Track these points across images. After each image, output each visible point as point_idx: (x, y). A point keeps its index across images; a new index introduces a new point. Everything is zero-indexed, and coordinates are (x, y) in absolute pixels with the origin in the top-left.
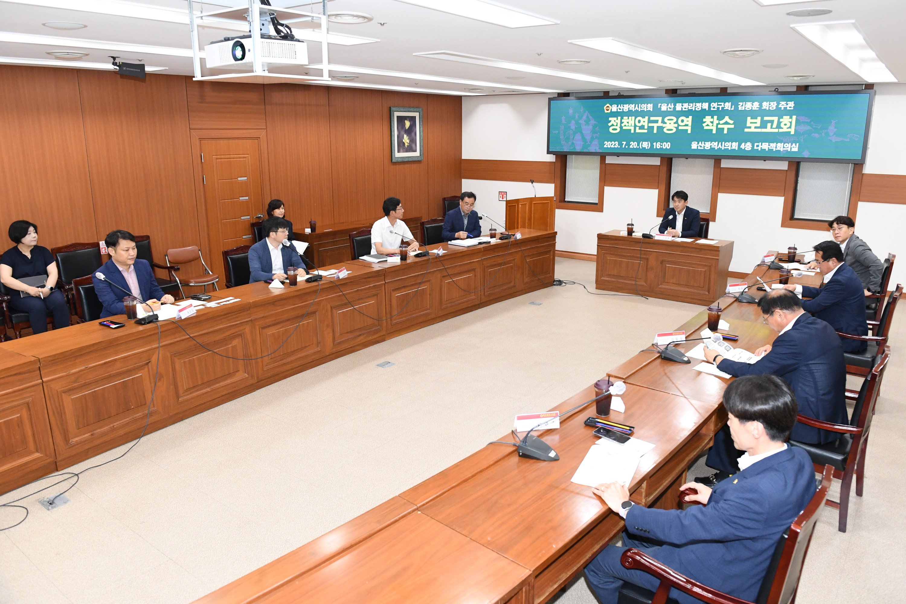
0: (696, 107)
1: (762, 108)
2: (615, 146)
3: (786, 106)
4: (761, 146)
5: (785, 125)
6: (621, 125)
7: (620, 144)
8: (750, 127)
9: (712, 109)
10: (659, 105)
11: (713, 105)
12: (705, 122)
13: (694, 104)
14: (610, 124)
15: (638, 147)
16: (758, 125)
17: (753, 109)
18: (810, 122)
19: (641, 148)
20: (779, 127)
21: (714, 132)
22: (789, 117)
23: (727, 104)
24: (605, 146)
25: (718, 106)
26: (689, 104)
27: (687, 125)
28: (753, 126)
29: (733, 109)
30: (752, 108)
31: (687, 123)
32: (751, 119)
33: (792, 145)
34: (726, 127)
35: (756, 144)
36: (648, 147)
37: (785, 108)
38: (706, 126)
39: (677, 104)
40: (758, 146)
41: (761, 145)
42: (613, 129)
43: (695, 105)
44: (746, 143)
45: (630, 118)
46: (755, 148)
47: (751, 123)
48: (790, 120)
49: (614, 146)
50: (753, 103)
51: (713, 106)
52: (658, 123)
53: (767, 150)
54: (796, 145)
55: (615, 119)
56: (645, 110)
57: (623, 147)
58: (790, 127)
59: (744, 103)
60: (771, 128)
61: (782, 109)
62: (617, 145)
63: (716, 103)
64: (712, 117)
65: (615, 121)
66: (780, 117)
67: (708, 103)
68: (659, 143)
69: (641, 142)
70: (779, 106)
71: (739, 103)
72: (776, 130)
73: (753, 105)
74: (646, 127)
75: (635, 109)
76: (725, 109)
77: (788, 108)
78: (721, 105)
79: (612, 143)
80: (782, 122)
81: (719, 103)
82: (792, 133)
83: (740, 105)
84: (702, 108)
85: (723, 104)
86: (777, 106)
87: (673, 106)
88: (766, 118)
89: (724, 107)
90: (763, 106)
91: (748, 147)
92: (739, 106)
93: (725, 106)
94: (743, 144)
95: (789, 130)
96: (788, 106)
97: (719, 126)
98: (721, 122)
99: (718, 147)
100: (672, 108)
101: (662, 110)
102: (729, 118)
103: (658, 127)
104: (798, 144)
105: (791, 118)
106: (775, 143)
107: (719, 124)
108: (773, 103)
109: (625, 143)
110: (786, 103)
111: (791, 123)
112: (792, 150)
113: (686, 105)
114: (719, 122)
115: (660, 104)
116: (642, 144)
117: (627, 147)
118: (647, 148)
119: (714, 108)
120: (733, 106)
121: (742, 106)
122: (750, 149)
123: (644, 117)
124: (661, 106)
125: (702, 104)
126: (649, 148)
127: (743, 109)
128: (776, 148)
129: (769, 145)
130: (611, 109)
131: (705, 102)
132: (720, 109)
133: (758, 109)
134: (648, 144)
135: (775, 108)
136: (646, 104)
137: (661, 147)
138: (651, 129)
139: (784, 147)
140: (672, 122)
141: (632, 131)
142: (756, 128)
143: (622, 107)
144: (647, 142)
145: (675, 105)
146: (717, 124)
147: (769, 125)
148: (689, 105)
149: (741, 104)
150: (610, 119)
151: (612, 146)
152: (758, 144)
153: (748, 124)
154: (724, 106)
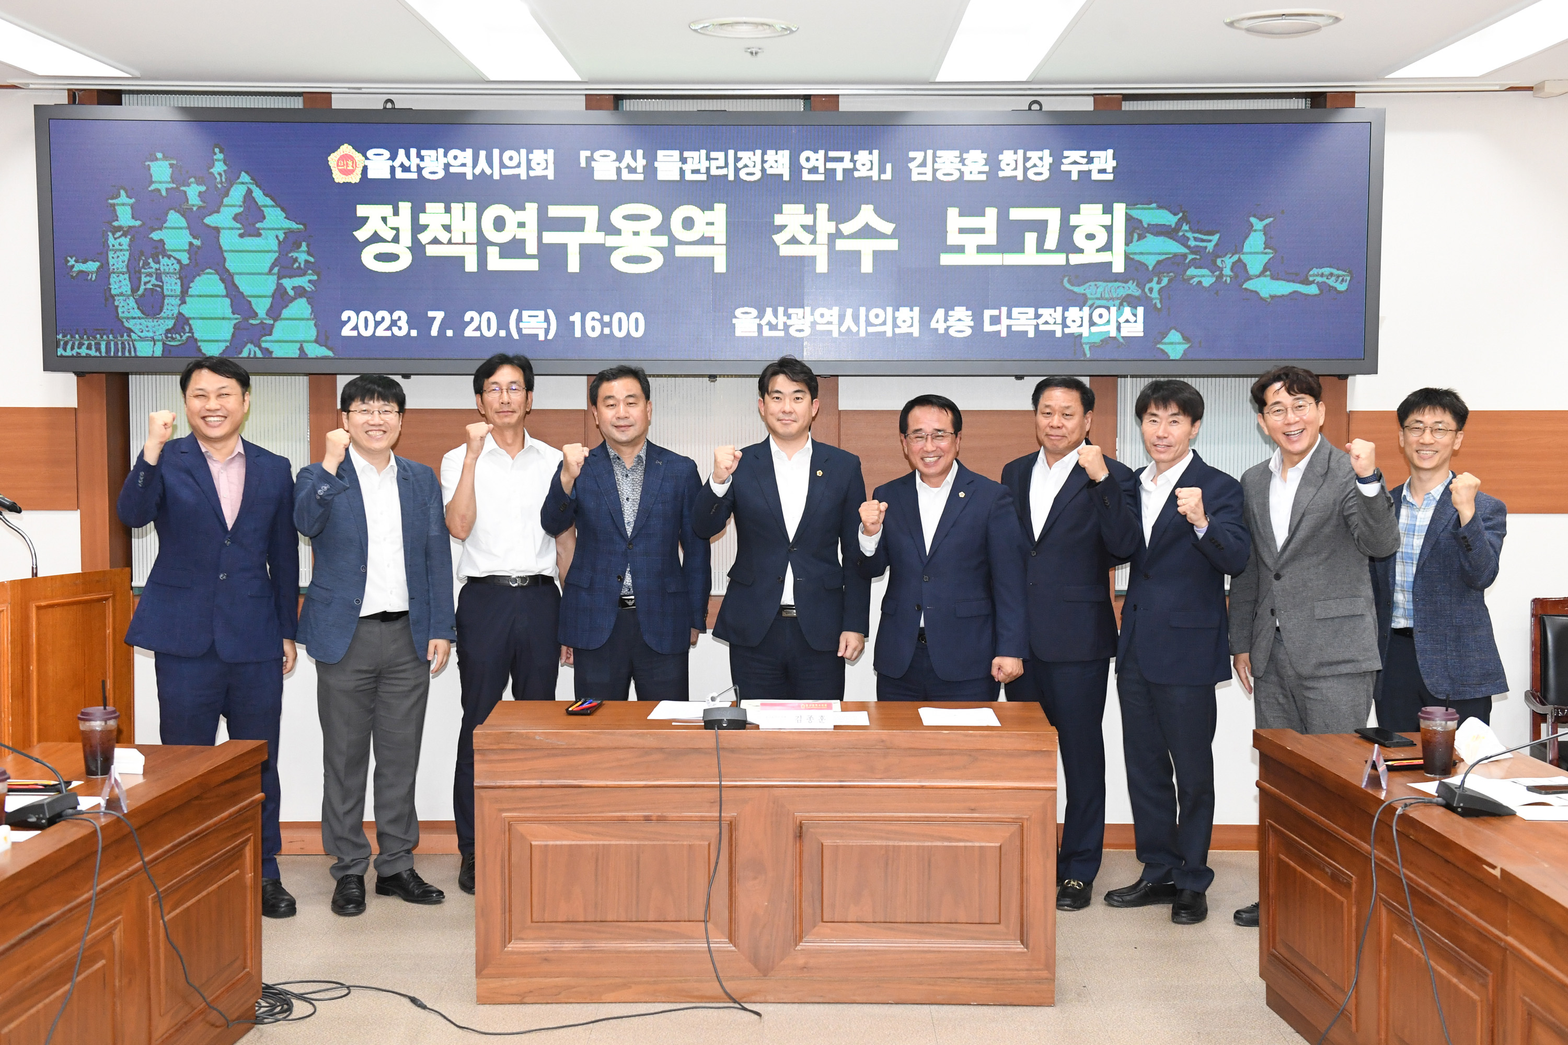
0: (740, 165)
1: (1001, 174)
2: (395, 330)
3: (1085, 168)
4: (1010, 322)
5: (1090, 237)
6: (415, 239)
7: (419, 321)
8: (960, 249)
9: (806, 176)
10: (584, 154)
11: (808, 159)
12: (784, 227)
13: (731, 153)
14: (362, 235)
15: (503, 333)
16: (990, 238)
17: (967, 177)
18: (1179, 225)
19: (516, 336)
20: (1067, 244)
21: (822, 266)
22: (1099, 207)
23: (863, 156)
24: (346, 332)
25: (830, 165)
26: (713, 155)
27: (707, 241)
28: (971, 240)
29: (887, 176)
30: (962, 173)
31: (709, 232)
32: (961, 214)
33: (1119, 315)
34: (867, 247)
35: (988, 313)
36: (547, 331)
37: (1085, 175)
38: (788, 243)
39: (660, 153)
40: (995, 320)
41: (1009, 316)
42: (380, 257)
43: (737, 159)
44: (949, 308)
45: (456, 207)
46: (988, 328)
47: (962, 231)
48: (1107, 219)
49: (389, 328)
50: (965, 156)
51: (809, 165)
52: (582, 230)
53: (1031, 334)
54: (1135, 315)
55: (387, 210)
56: (522, 173)
57: (434, 332)
58: (1108, 247)
59: (930, 153)
60: (1040, 249)
61: (1074, 177)
62: (403, 323)
63: (822, 152)
64: (811, 210)
65: (384, 219)
66: (1069, 208)
67: (787, 153)
68: (597, 315)
69: (515, 312)
70: (1063, 168)
71: (912, 154)
72: (1059, 259)
73: (962, 161)
74: (531, 248)
75: (477, 171)
76: (856, 174)
77: (1095, 176)
78: (841, 160)
79: (378, 318)
80: (1077, 226)
81: (832, 154)
82: (1119, 267)
83: (914, 159)
84: (763, 170)
85: (847, 155)
86: (1055, 167)
87: (641, 162)
88: (1017, 214)
89: (855, 169)
90: (1003, 165)
91: (960, 325)
92: (912, 165)
93: (858, 166)
94: (940, 313)
95: (1104, 257)
96: (1094, 167)
97: (841, 245)
98: (848, 228)
99: (843, 329)
100: (640, 169)
101: (598, 176)
102: (875, 211)
103: (583, 247)
104: (1140, 310)
105: (1108, 210)
106: (1059, 309)
107: (839, 234)
108: (1039, 154)
109: (439, 316)
110: (1088, 157)
111: (1109, 229)
112: (1125, 333)
113: (697, 160)
114: (837, 229)
115: (588, 153)
116: (519, 319)
117: (450, 333)
118: (542, 338)
119: (814, 170)
120: (889, 167)
121: (923, 164)
122: (968, 332)
123: (518, 206)
124: (590, 159)
125: (764, 154)
126: (550, 337)
127: (929, 178)
128: (1064, 325)
129: (1038, 316)
130: (365, 169)
131: (777, 149)
132: (839, 177)
133: (983, 177)
134: (547, 319)
135: (1046, 175)
136: (523, 152)
137: (607, 331)
138: (553, 255)
139: (1092, 323)
140: (645, 227)
141: (471, 266)
142: (982, 249)
144: (541, 314)
145: (651, 158)
146: (832, 238)
147: (1031, 238)
148: (708, 158)
149: (919, 155)
150: (362, 210)
151: (381, 332)
152: (995, 312)
153: (953, 238)
154: (851, 166)
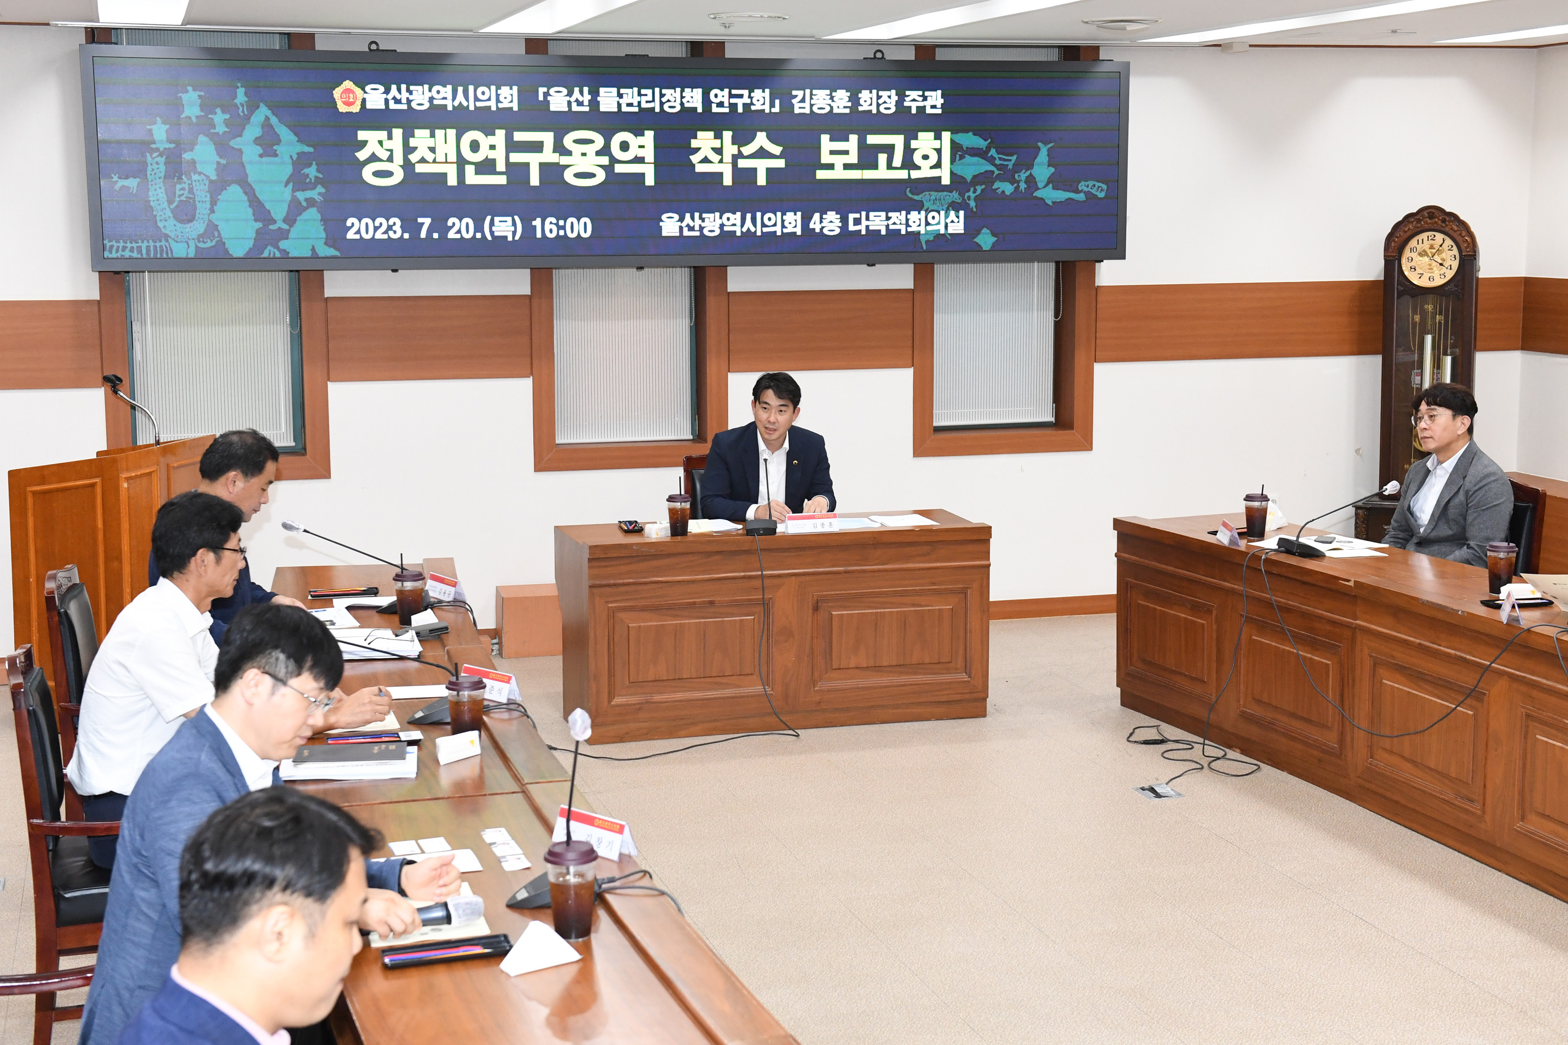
0: (664, 100)
1: (860, 109)
2: (391, 233)
3: (921, 104)
4: (868, 223)
5: (926, 157)
6: (406, 159)
7: (411, 225)
8: (831, 167)
9: (715, 109)
10: (542, 90)
11: (716, 96)
12: (698, 149)
13: (657, 90)
14: (362, 155)
15: (479, 235)
16: (853, 158)
17: (836, 111)
18: (988, 148)
19: (489, 238)
20: (909, 163)
21: (728, 181)
22: (932, 134)
23: (758, 93)
24: (351, 235)
25: (733, 101)
26: (643, 91)
27: (639, 160)
28: (839, 161)
29: (776, 110)
30: (832, 108)
31: (640, 153)
32: (831, 140)
33: (947, 217)
34: (762, 166)
35: (852, 217)
36: (514, 233)
37: (921, 109)
38: (700, 162)
39: (602, 90)
40: (857, 222)
41: (867, 219)
42: (377, 174)
43: (662, 95)
44: (823, 213)
45: (439, 133)
46: (852, 228)
47: (832, 152)
48: (937, 144)
49: (386, 232)
50: (834, 94)
51: (717, 100)
52: (541, 151)
53: (883, 232)
54: (958, 217)
55: (383, 135)
56: (493, 105)
57: (423, 235)
58: (938, 165)
59: (808, 91)
60: (890, 166)
61: (914, 111)
62: (397, 228)
63: (727, 90)
64: (718, 136)
65: (381, 143)
66: (911, 135)
67: (700, 90)
68: (554, 220)
69: (489, 218)
70: (906, 104)
71: (794, 93)
72: (903, 174)
73: (832, 98)
74: (501, 166)
75: (456, 103)
76: (753, 108)
77: (929, 111)
78: (741, 96)
79: (377, 224)
80: (916, 149)
81: (734, 92)
82: (946, 181)
83: (796, 96)
84: (682, 104)
85: (745, 92)
86: (899, 103)
87: (587, 98)
88: (872, 139)
89: (752, 104)
90: (862, 102)
91: (831, 226)
92: (794, 101)
93: (754, 101)
94: (817, 216)
95: (935, 173)
96: (928, 104)
97: (742, 163)
98: (747, 150)
99: (744, 229)
100: (586, 103)
101: (553, 108)
102: (768, 137)
103: (542, 166)
104: (962, 213)
105: (938, 137)
106: (904, 213)
107: (740, 155)
108: (888, 93)
109: (427, 221)
110: (923, 96)
111: (939, 151)
112: (950, 231)
113: (631, 95)
114: (739, 151)
115: (545, 89)
116: (492, 223)
117: (436, 236)
118: (510, 239)
119: (721, 104)
120: (777, 102)
121: (803, 100)
122: (838, 231)
123: (489, 132)
124: (546, 94)
125: (682, 91)
126: (517, 238)
127: (807, 111)
128: (907, 225)
129: (888, 218)
130: (364, 100)
131: (693, 87)
132: (740, 110)
133: (847, 111)
134: (514, 224)
135: (893, 110)
136: (493, 88)
137: (562, 233)
138: (518, 172)
139: (927, 224)
140: (591, 149)
141: (452, 181)
142: (847, 167)
143: (404, 95)
144: (509, 219)
145: (595, 93)
146: (735, 158)
147: (882, 158)
148: (640, 94)
149: (800, 94)
150: (362, 135)
151: (379, 235)
152: (857, 216)
153: (825, 158)
154: (749, 101)
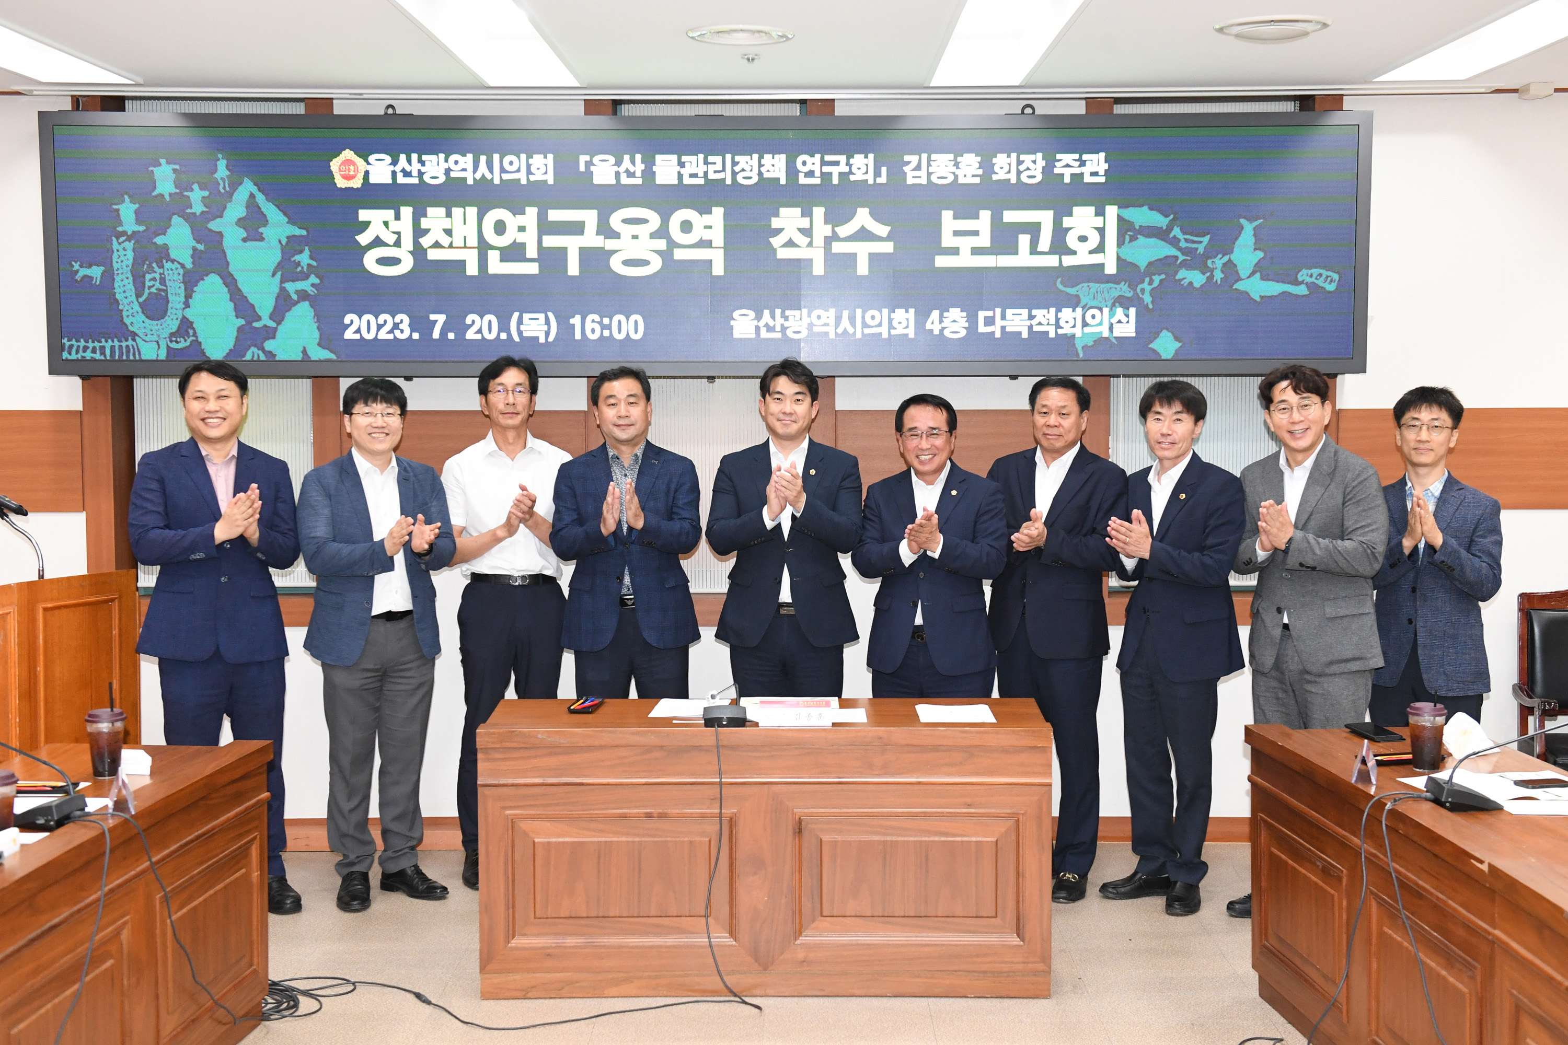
0: (737, 169)
1: (995, 177)
2: (397, 333)
3: (1077, 170)
4: (1004, 323)
5: (1083, 239)
6: (416, 243)
7: (421, 324)
8: (955, 251)
9: (802, 180)
10: (584, 159)
11: (804, 163)
12: (780, 230)
13: (728, 157)
14: (364, 239)
15: (504, 336)
16: (984, 240)
17: (961, 180)
19: (517, 339)
20: (1059, 246)
21: (818, 269)
22: (1091, 209)
23: (858, 160)
24: (349, 335)
25: (826, 169)
26: (711, 159)
27: (705, 244)
28: (965, 242)
29: (882, 180)
30: (956, 177)
31: (706, 235)
32: (955, 217)
33: (1112, 315)
34: (863, 250)
35: (982, 315)
36: (547, 334)
37: (1077, 177)
38: (784, 246)
39: (659, 158)
40: (990, 321)
41: (1003, 317)
42: (382, 261)
43: (734, 164)
44: (944, 310)
45: (457, 212)
46: (982, 329)
47: (957, 233)
48: (1098, 221)
49: (391, 332)
50: (959, 159)
51: (806, 169)
52: (582, 233)
53: (1025, 335)
54: (1127, 316)
55: (389, 214)
56: (522, 177)
57: (436, 335)
58: (1100, 249)
59: (924, 156)
60: (1034, 251)
61: (1067, 179)
62: (405, 326)
63: (818, 156)
64: (807, 213)
65: (386, 224)
66: (1063, 211)
67: (783, 157)
68: (597, 318)
69: (516, 315)
70: (1056, 171)
71: (907, 158)
72: (1052, 261)
73: (957, 165)
74: (532, 251)
75: (478, 176)
76: (852, 178)
77: (1088, 178)
78: (837, 163)
79: (381, 321)
80: (1070, 229)
81: (828, 158)
82: (1111, 268)
83: (909, 163)
84: (760, 174)
85: (842, 159)
86: (1048, 170)
87: (639, 167)
88: (1010, 216)
89: (851, 173)
90: (996, 169)
91: (955, 327)
93: (854, 169)
94: (935, 314)
95: (1096, 259)
96: (1086, 171)
97: (837, 248)
98: (843, 231)
99: (840, 330)
100: (638, 174)
101: (597, 181)
102: (872, 214)
103: (583, 251)
104: (1132, 311)
105: (1100, 212)
106: (1053, 310)
107: (835, 237)
108: (1032, 157)
109: (441, 319)
110: (1080, 160)
111: (1101, 231)
112: (1117, 334)
113: (695, 164)
114: (834, 232)
115: (588, 158)
116: (520, 322)
117: (451, 336)
118: (542, 340)
119: (810, 174)
120: (884, 170)
121: (918, 168)
122: (963, 333)
123: (518, 211)
124: (589, 164)
125: (761, 158)
126: (551, 339)
127: (924, 181)
128: (1058, 326)
129: (1031, 317)
130: (367, 174)
131: (774, 153)
132: (835, 180)
133: (977, 180)
134: (547, 322)
135: (1039, 178)
136: (523, 157)
137: (606, 333)
138: (553, 259)
139: (1085, 324)
140: (644, 231)
141: (472, 269)
142: (976, 251)
143: (416, 167)
144: (541, 316)
145: (649, 162)
146: (828, 241)
147: (1024, 240)
148: (706, 162)
149: (913, 159)
150: (364, 215)
151: (383, 335)
152: (990, 313)
153: (948, 240)
154: (847, 169)
